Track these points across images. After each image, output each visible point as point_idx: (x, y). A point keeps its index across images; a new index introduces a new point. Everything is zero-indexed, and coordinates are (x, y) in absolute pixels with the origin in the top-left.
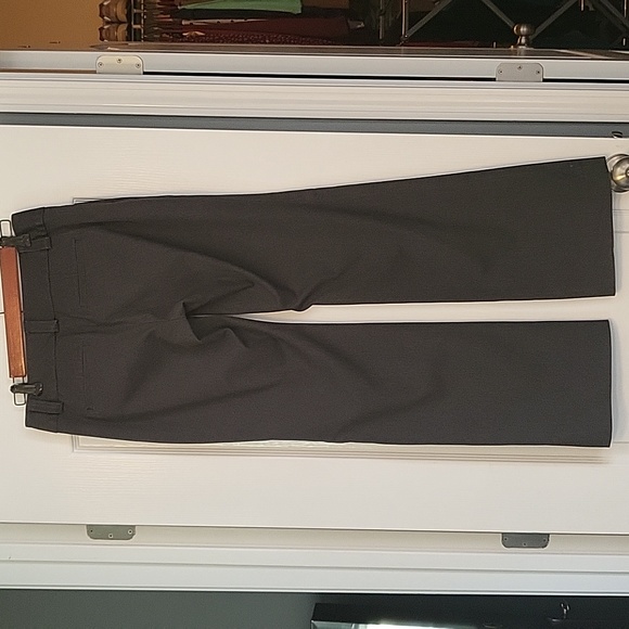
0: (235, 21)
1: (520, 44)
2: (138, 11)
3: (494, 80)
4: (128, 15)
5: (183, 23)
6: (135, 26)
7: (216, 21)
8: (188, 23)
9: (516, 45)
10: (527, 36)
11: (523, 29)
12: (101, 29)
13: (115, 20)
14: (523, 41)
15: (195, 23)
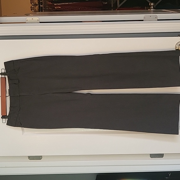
0: (70, 3)
1: (151, 9)
2: (42, 1)
3: (143, 20)
4: (39, 3)
5: (55, 4)
6: (41, 6)
7: (64, 4)
8: (56, 4)
9: (150, 9)
10: (153, 6)
11: (152, 4)
12: (31, 7)
13: (35, 4)
14: (152, 7)
15: (58, 4)
